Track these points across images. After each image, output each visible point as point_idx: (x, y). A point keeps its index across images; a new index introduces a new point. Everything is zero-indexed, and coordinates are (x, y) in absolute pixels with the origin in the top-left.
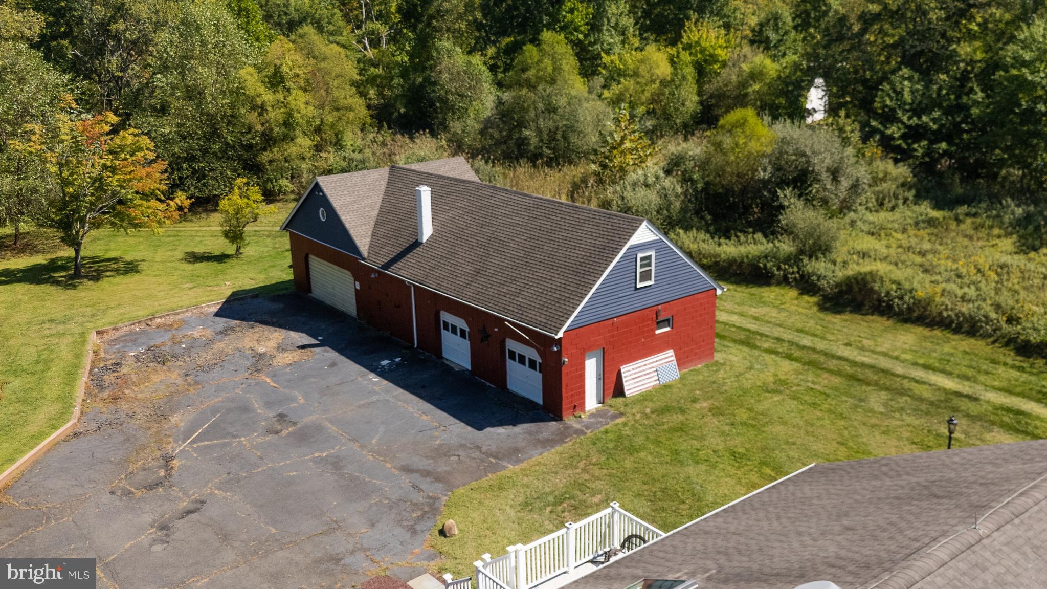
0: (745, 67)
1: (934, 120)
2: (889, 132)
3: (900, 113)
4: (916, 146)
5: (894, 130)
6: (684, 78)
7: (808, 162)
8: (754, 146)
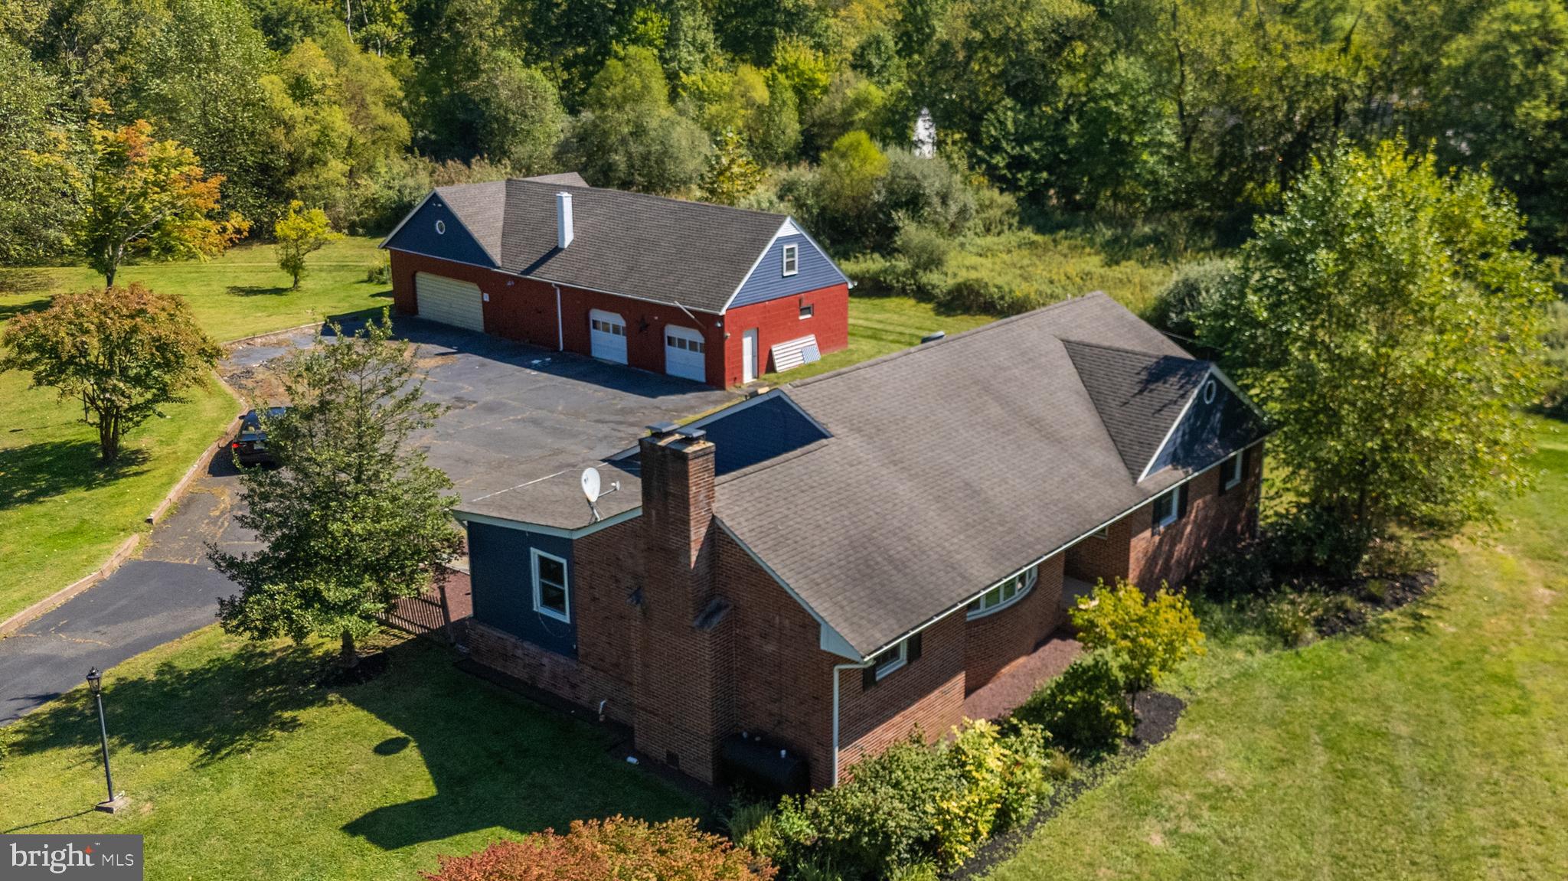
0: (850, 93)
1: (1036, 150)
2: (994, 161)
3: (1004, 144)
4: (1019, 176)
5: (999, 160)
6: (784, 103)
7: (919, 186)
8: (869, 169)
